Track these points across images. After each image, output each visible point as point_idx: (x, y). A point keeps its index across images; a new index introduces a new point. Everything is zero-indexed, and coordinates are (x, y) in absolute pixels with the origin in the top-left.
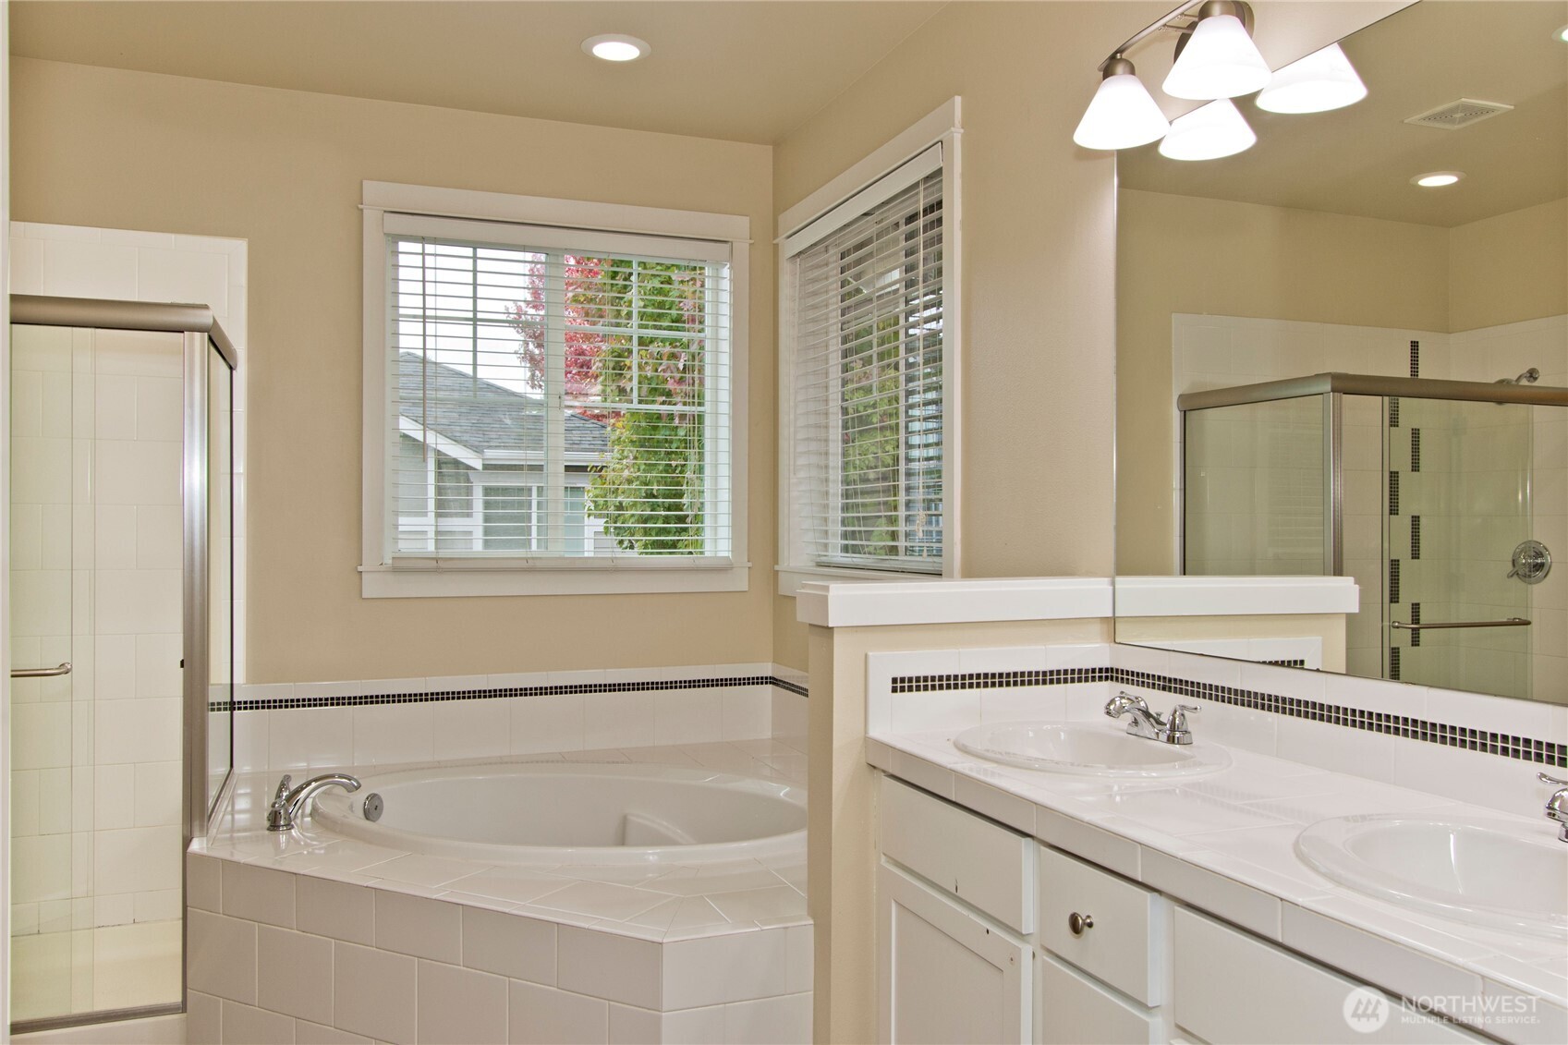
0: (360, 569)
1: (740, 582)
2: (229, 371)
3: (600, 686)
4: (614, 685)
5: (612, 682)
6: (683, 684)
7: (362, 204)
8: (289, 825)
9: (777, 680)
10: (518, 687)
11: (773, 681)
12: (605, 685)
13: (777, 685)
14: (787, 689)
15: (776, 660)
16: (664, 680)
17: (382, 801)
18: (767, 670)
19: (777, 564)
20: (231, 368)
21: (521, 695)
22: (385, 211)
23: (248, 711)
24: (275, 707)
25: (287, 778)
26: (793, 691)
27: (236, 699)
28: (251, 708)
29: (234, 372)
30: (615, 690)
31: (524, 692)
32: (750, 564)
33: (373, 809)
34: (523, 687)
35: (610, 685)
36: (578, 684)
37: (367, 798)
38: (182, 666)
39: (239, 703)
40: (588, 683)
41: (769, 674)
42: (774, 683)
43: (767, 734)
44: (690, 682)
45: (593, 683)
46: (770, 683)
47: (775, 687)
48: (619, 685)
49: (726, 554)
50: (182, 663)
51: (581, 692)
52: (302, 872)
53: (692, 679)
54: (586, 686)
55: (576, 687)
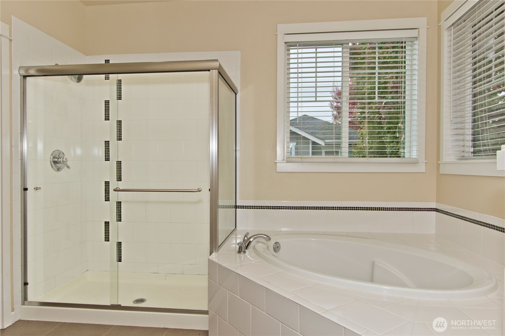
0: (276, 161)
1: (421, 168)
2: (235, 95)
3: (362, 208)
4: (368, 208)
5: (367, 207)
6: (396, 209)
7: (277, 32)
8: (245, 251)
9: (438, 210)
10: (331, 206)
11: (436, 210)
12: (364, 208)
13: (439, 212)
14: (444, 214)
15: (438, 201)
16: (388, 207)
17: (280, 245)
18: (433, 205)
19: (439, 161)
20: (236, 94)
21: (332, 209)
22: (285, 34)
23: (241, 209)
24: (249, 208)
25: (248, 233)
26: (447, 215)
27: (237, 205)
28: (242, 208)
29: (237, 95)
30: (368, 210)
31: (333, 208)
32: (426, 161)
33: (277, 248)
34: (333, 206)
35: (366, 208)
36: (353, 206)
37: (275, 243)
38: (209, 191)
39: (238, 206)
40: (357, 206)
41: (434, 207)
42: (436, 211)
43: (434, 232)
44: (399, 208)
45: (359, 207)
46: (435, 211)
47: (437, 212)
48: (370, 208)
49: (415, 157)
50: (209, 189)
51: (355, 210)
52: (241, 274)
53: (400, 207)
54: (356, 207)
55: (353, 208)
